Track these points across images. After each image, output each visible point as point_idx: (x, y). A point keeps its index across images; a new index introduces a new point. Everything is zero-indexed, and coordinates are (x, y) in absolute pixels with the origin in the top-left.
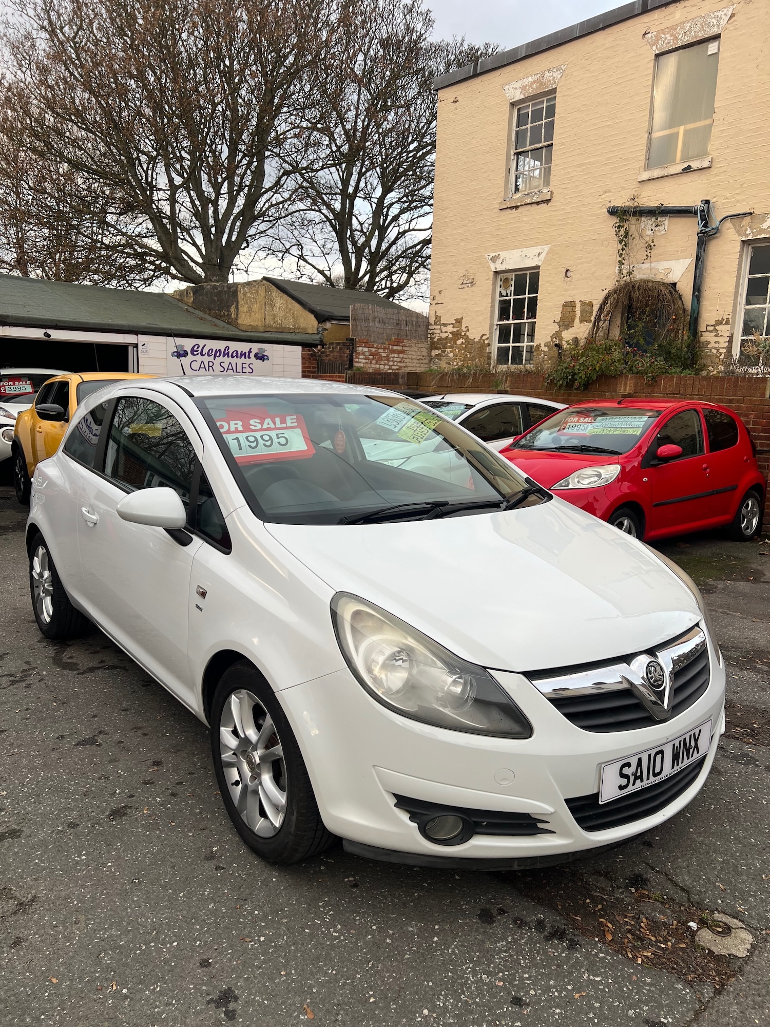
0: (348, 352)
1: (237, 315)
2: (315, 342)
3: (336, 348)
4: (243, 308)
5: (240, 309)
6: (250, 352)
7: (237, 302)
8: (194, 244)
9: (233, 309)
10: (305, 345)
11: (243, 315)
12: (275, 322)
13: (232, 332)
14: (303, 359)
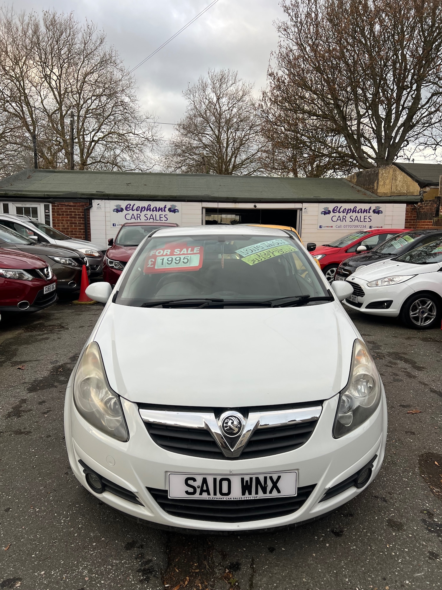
0: (435, 206)
1: (378, 187)
2: (416, 201)
3: (429, 203)
4: (381, 183)
5: (380, 183)
6: (370, 209)
7: (378, 180)
8: (372, 147)
9: (375, 184)
10: (408, 203)
11: (381, 187)
12: (396, 190)
13: (374, 197)
14: (407, 211)
